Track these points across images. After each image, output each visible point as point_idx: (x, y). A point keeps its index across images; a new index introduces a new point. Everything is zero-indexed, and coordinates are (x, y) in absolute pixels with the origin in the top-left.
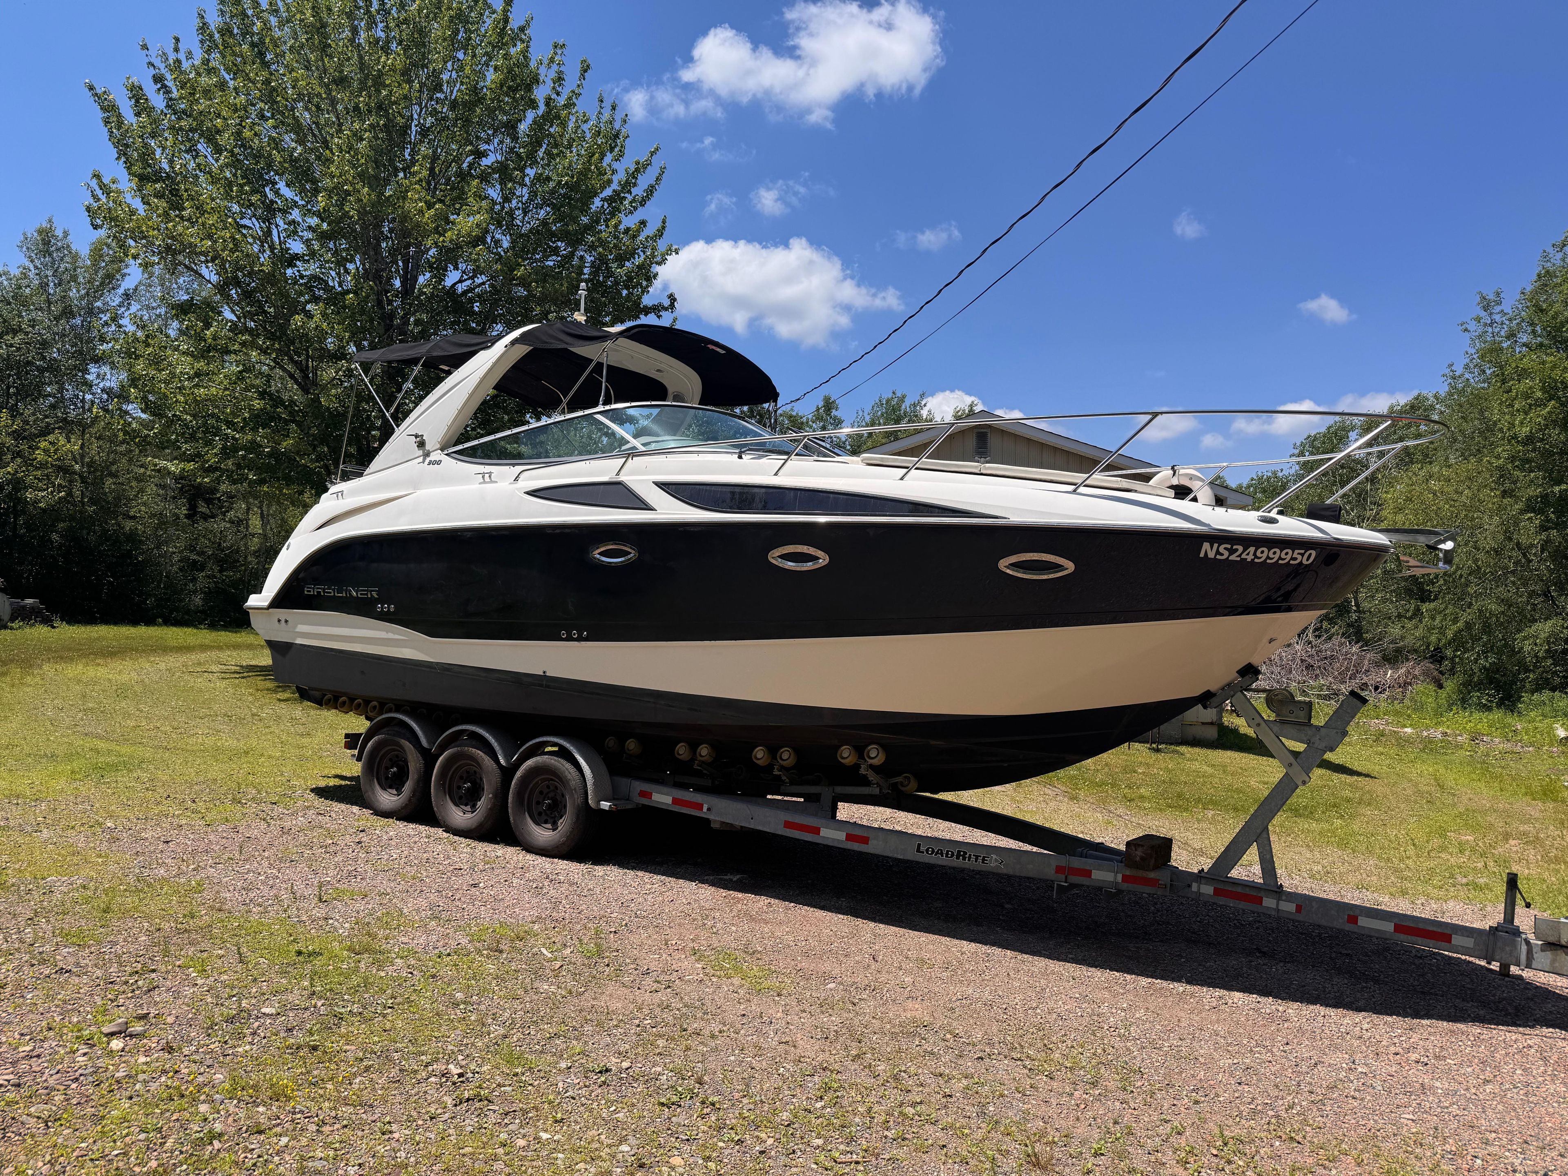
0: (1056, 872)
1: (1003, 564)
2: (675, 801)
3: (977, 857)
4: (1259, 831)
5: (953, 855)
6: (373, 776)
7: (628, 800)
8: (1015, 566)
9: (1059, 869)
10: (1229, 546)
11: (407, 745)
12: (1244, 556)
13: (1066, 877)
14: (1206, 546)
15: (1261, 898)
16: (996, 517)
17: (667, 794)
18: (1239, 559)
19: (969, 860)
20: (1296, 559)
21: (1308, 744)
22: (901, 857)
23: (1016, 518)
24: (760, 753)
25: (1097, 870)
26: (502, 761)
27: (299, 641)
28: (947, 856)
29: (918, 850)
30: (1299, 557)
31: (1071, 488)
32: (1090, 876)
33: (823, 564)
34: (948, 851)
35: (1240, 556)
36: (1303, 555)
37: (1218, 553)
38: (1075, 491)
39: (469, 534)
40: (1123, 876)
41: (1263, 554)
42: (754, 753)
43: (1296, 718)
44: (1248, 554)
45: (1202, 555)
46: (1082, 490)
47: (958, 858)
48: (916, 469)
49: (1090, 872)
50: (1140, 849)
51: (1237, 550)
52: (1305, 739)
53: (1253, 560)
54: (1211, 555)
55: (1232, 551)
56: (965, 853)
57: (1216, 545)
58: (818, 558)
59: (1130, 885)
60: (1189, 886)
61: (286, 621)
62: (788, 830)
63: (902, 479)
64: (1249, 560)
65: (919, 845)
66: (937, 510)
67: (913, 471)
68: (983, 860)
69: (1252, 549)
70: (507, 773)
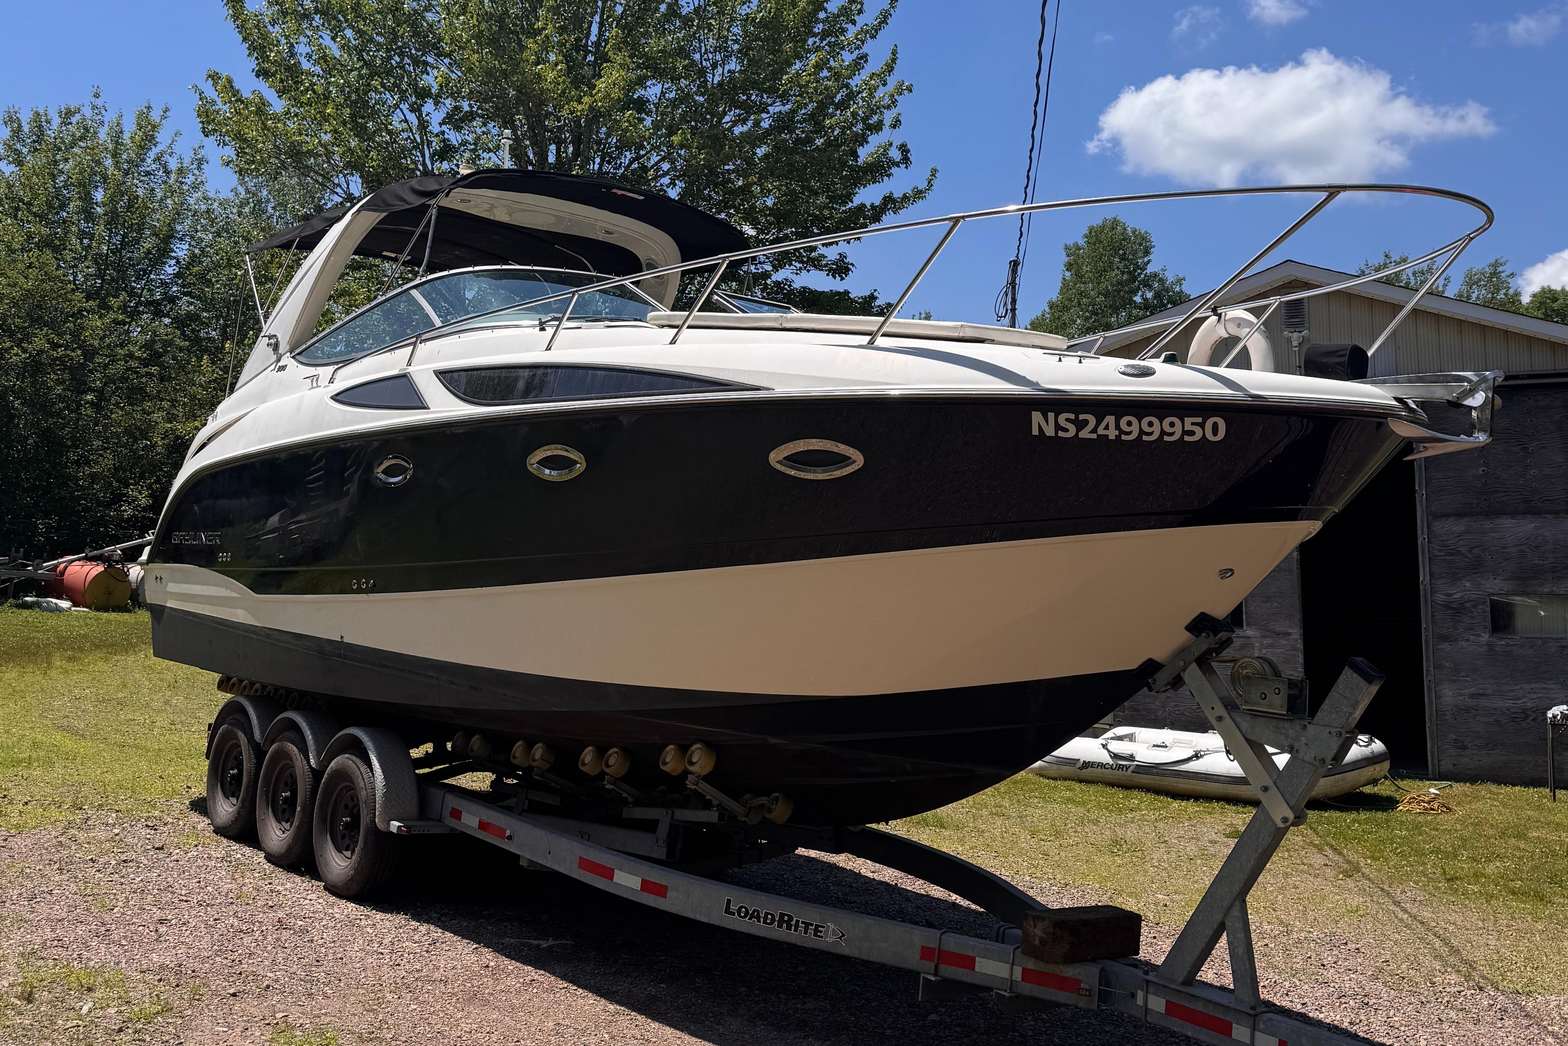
0: (922, 957)
1: (775, 457)
2: (483, 826)
3: (807, 925)
4: (1225, 904)
5: (773, 920)
6: (217, 779)
7: (440, 821)
8: (793, 460)
9: (926, 953)
10: (1072, 416)
11: (241, 736)
12: (1101, 431)
13: (936, 967)
14: (1037, 417)
15: (1230, 1025)
16: (758, 389)
17: (474, 814)
18: (1094, 436)
19: (796, 930)
20: (1192, 433)
21: (1290, 752)
22: (705, 920)
23: (782, 389)
24: (588, 755)
25: (984, 957)
26: (312, 762)
27: (170, 604)
28: (765, 922)
29: (728, 911)
30: (1198, 430)
31: (865, 339)
32: (972, 968)
33: (582, 470)
34: (767, 914)
35: (1094, 431)
36: (1202, 425)
37: (1058, 427)
38: (871, 342)
39: (283, 456)
40: (1025, 971)
41: (1132, 427)
42: (582, 757)
43: (1270, 706)
44: (1107, 428)
45: (1035, 432)
46: (881, 341)
47: (780, 926)
48: (689, 327)
49: (973, 959)
50: (1040, 925)
51: (1086, 422)
52: (1286, 743)
53: (1118, 437)
54: (1050, 431)
55: (1081, 425)
56: (791, 918)
57: (1051, 415)
58: (576, 462)
59: (1035, 988)
60: (1133, 996)
61: (161, 578)
62: (582, 871)
63: (673, 342)
64: (1112, 437)
65: (729, 901)
66: (697, 384)
67: (685, 332)
68: (816, 931)
69: (1110, 419)
70: (317, 774)
